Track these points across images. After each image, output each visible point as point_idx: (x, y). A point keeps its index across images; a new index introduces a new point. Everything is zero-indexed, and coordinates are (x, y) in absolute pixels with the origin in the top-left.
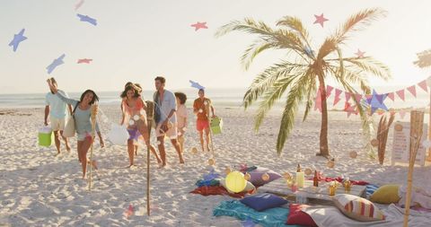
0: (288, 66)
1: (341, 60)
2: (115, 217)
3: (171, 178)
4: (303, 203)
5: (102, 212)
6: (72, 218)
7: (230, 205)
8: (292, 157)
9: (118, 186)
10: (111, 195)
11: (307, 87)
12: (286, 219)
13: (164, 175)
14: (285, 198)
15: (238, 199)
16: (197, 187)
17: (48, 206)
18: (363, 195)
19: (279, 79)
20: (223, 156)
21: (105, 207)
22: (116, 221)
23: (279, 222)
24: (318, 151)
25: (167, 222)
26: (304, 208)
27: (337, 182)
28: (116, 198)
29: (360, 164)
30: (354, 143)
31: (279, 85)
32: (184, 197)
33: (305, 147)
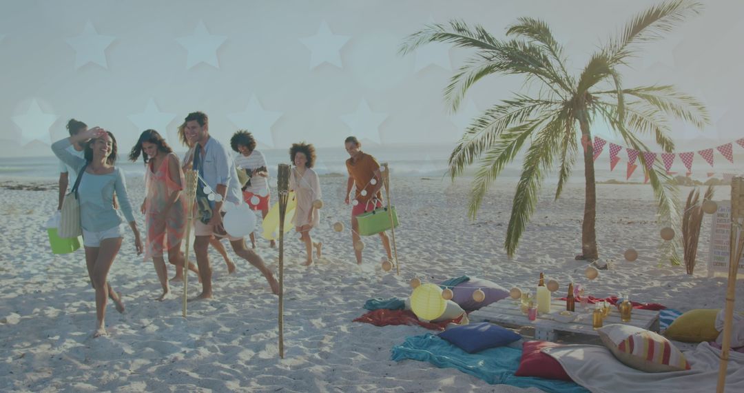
0: (527, 104)
1: (620, 93)
2: (225, 360)
3: (322, 296)
4: (547, 340)
5: (204, 352)
6: (153, 362)
7: (421, 343)
8: (533, 261)
9: (231, 309)
10: (219, 324)
11: (559, 140)
12: (517, 366)
13: (311, 292)
14: (516, 331)
15: (436, 332)
16: (365, 312)
17: (114, 342)
18: (654, 327)
19: (510, 126)
20: (413, 259)
21: (209, 344)
22: (227, 366)
23: (505, 370)
24: (580, 252)
25: (311, 369)
26: (548, 347)
27: (608, 304)
28: (228, 330)
29: (653, 274)
30: (645, 238)
31: (510, 136)
32: (344, 328)
33: (556, 246)
